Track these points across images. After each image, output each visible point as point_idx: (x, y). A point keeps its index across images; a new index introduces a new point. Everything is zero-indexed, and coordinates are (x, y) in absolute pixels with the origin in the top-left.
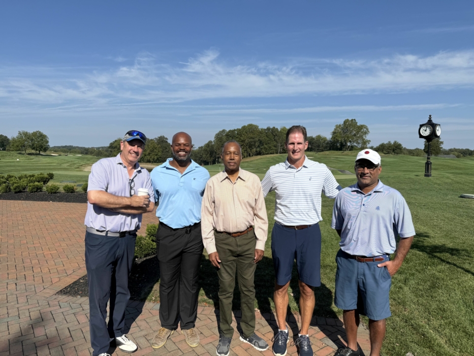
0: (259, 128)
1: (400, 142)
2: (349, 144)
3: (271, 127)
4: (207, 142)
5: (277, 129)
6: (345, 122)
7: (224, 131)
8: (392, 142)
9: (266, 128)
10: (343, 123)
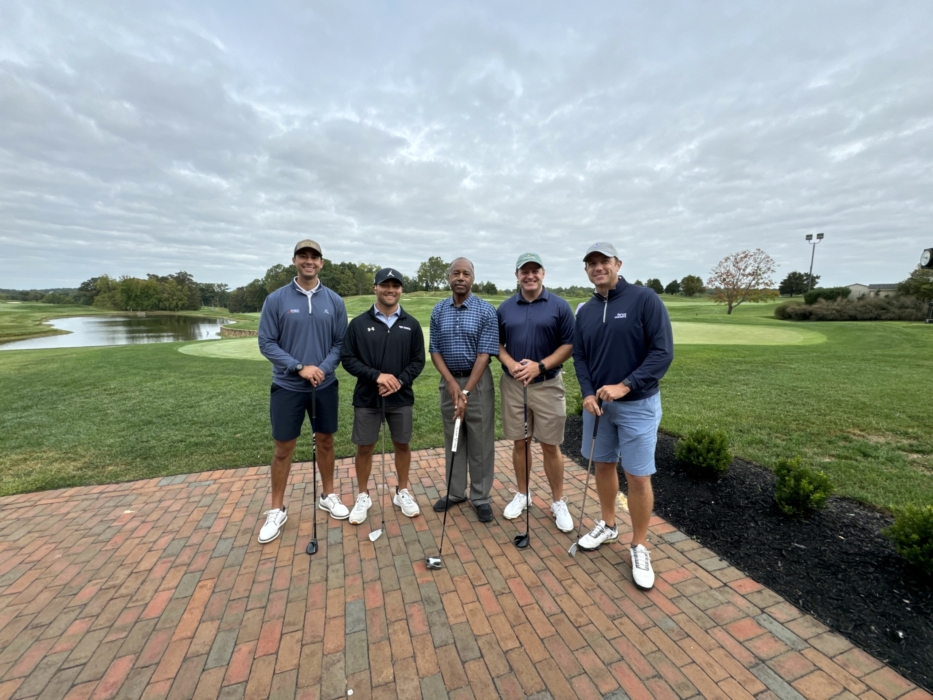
0: (333, 263)
1: (493, 282)
2: (436, 285)
3: (347, 262)
4: (251, 281)
5: (355, 265)
6: (430, 259)
7: (278, 266)
8: (485, 284)
9: (339, 263)
10: (427, 260)
